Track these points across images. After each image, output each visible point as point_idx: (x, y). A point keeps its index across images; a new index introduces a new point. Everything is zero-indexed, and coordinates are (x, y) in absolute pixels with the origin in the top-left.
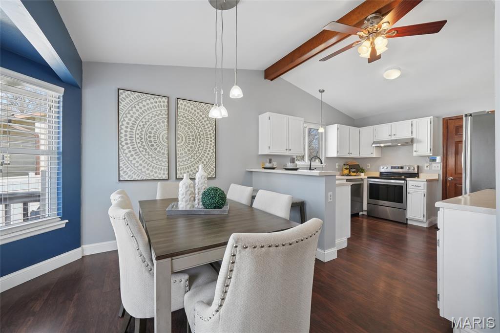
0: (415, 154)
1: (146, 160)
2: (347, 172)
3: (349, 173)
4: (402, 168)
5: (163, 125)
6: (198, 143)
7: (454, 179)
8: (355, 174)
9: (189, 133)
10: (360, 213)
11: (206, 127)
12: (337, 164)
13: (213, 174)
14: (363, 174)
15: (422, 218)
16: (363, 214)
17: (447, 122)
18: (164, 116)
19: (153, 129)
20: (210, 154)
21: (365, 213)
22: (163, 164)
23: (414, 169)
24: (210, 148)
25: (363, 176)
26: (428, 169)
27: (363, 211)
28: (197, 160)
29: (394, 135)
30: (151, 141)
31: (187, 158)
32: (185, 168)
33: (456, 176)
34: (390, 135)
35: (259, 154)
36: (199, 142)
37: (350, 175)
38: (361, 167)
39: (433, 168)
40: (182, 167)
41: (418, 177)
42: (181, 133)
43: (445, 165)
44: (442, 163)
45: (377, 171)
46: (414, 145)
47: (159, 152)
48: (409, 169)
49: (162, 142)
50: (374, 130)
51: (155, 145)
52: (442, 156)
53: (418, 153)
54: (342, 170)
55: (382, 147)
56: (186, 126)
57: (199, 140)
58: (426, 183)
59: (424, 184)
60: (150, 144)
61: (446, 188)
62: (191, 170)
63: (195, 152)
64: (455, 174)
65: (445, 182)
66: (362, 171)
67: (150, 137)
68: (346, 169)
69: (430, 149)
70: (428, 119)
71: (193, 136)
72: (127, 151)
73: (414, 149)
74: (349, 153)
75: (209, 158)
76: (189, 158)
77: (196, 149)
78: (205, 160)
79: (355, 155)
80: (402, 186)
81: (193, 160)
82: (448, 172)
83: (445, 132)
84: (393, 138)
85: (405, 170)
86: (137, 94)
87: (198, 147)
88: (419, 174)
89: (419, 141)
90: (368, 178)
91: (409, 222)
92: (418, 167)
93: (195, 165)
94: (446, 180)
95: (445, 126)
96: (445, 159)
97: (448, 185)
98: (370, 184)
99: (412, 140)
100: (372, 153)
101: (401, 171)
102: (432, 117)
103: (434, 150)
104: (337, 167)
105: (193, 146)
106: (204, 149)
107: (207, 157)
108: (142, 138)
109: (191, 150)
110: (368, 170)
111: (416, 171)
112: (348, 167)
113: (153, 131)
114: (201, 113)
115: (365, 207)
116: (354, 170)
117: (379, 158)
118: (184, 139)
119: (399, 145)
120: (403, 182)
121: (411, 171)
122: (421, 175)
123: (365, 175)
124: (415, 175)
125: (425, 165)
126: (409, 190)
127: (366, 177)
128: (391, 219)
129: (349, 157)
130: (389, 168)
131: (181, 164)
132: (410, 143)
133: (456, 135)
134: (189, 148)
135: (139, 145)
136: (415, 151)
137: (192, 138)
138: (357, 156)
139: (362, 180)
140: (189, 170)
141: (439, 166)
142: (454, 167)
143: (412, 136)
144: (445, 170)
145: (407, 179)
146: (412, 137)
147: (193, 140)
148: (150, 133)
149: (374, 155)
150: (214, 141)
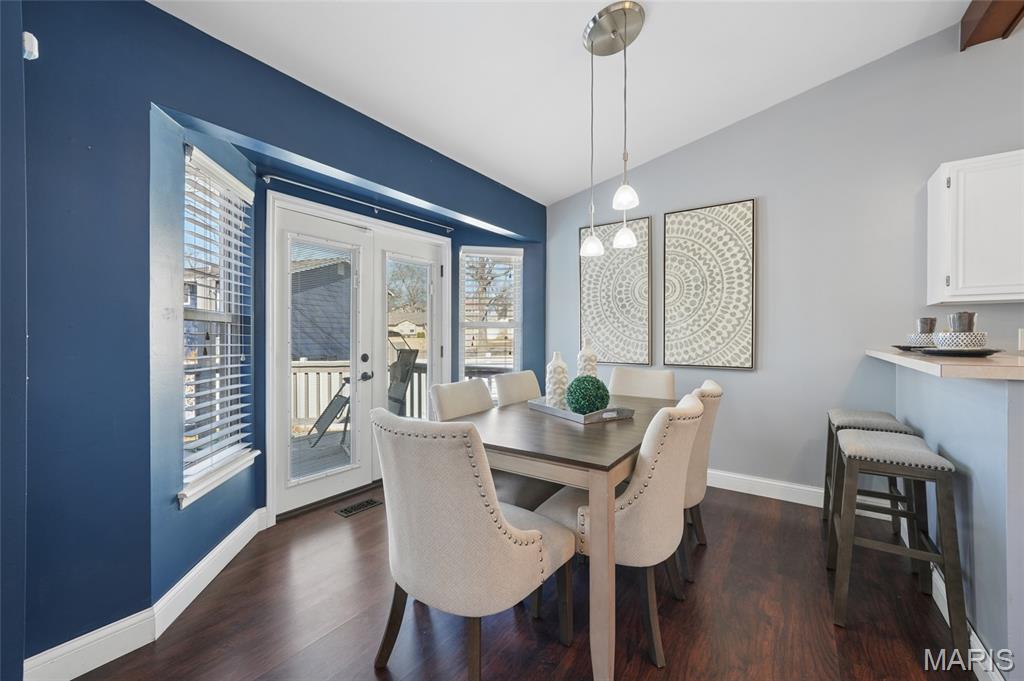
1: (615, 331)
5: (640, 268)
6: (709, 293)
9: (689, 275)
11: (728, 255)
13: (746, 359)
18: (642, 252)
19: (624, 278)
20: (739, 315)
22: (640, 337)
24: (738, 300)
28: (707, 327)
30: (621, 300)
31: (685, 325)
32: (679, 345)
35: (930, 302)
36: (711, 290)
40: (673, 343)
42: (672, 278)
47: (634, 316)
49: (640, 300)
51: (627, 304)
56: (681, 262)
57: (710, 287)
60: (620, 304)
62: (694, 350)
63: (700, 312)
67: (620, 293)
71: (696, 279)
72: (589, 318)
75: (735, 322)
76: (688, 325)
77: (705, 306)
78: (724, 327)
81: (695, 328)
86: (602, 228)
87: (707, 300)
93: (701, 339)
105: (697, 300)
106: (723, 304)
107: (729, 321)
108: (609, 297)
109: (692, 308)
113: (624, 283)
114: (715, 229)
118: (678, 289)
131: (673, 337)
134: (688, 305)
135: (605, 307)
137: (693, 284)
140: (689, 349)
147: (697, 287)
148: (621, 286)
150: (749, 284)
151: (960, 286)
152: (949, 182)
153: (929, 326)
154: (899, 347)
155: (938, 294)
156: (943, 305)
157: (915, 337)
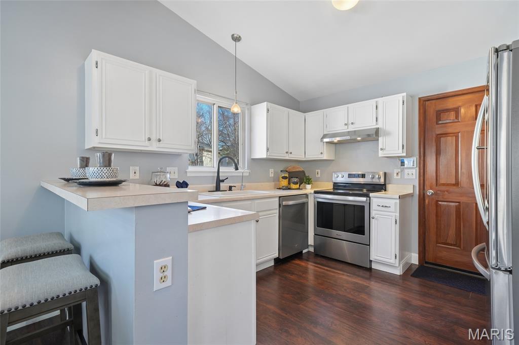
0: (381, 154)
2: (285, 183)
3: (289, 184)
4: (363, 176)
7: (435, 194)
8: (297, 186)
10: (304, 251)
12: (271, 170)
14: (309, 187)
15: (392, 261)
16: (309, 252)
17: (424, 102)
21: (312, 249)
23: (379, 178)
25: (309, 189)
26: (399, 177)
27: (307, 246)
29: (352, 123)
33: (437, 188)
34: (346, 124)
35: (86, 147)
37: (290, 189)
38: (307, 175)
39: (406, 177)
41: (385, 190)
43: (422, 171)
44: (418, 169)
45: (329, 181)
46: (380, 139)
48: (373, 178)
50: (325, 116)
52: (418, 157)
53: (385, 152)
54: (279, 181)
55: (335, 144)
58: (398, 201)
59: (396, 203)
61: (424, 207)
64: (437, 185)
65: (422, 198)
66: (308, 181)
68: (284, 178)
69: (403, 146)
70: (400, 97)
73: (380, 146)
74: (287, 153)
79: (298, 155)
80: (364, 207)
82: (427, 183)
83: (422, 119)
84: (351, 128)
85: (367, 180)
88: (387, 185)
89: (387, 134)
90: (316, 192)
91: (374, 266)
92: (385, 174)
94: (424, 194)
95: (421, 111)
96: (422, 162)
97: (427, 202)
98: (318, 202)
99: (377, 131)
100: (322, 153)
101: (361, 180)
102: (405, 94)
103: (407, 147)
104: (272, 175)
110: (317, 180)
111: (382, 181)
112: (287, 175)
115: (311, 241)
116: (295, 180)
117: (333, 160)
119: (359, 139)
120: (364, 199)
121: (376, 181)
122: (389, 187)
123: (312, 188)
124: (381, 188)
125: (394, 171)
126: (373, 213)
127: (312, 191)
128: (349, 262)
129: (287, 158)
130: (346, 175)
132: (374, 136)
133: (437, 124)
136: (382, 149)
138: (301, 157)
139: (307, 196)
141: (414, 173)
142: (434, 174)
143: (377, 124)
144: (422, 178)
145: (371, 195)
146: (377, 126)
149: (325, 157)
151: (104, 137)
152: (97, 64)
153: (85, 162)
154: (64, 179)
155: (92, 141)
156: (94, 149)
157: (75, 171)
